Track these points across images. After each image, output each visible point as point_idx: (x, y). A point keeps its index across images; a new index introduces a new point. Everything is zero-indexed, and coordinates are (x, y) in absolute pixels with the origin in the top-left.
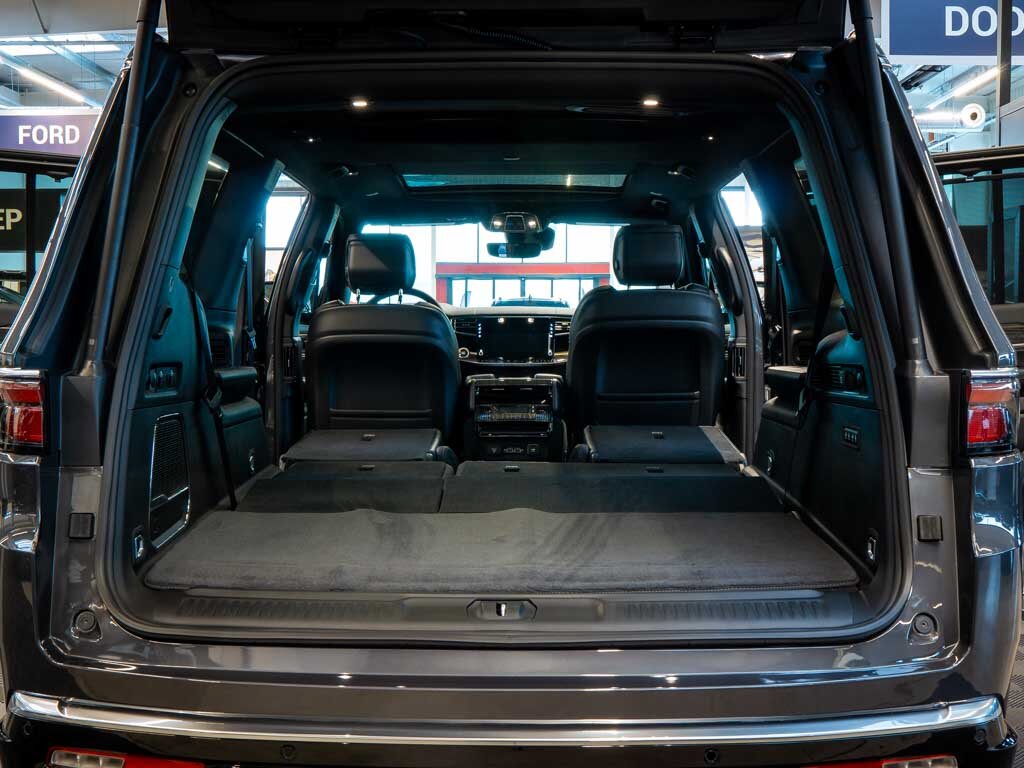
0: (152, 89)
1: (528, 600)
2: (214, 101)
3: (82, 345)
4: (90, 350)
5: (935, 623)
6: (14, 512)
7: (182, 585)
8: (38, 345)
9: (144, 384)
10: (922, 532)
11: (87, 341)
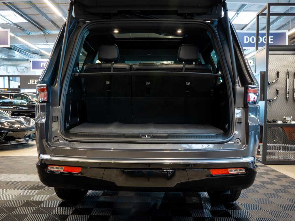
0: (71, 27)
1: (152, 135)
2: (84, 30)
3: (55, 80)
4: (57, 81)
5: (240, 140)
6: (41, 112)
7: (77, 132)
8: (46, 79)
9: (69, 90)
10: (238, 121)
11: (57, 79)
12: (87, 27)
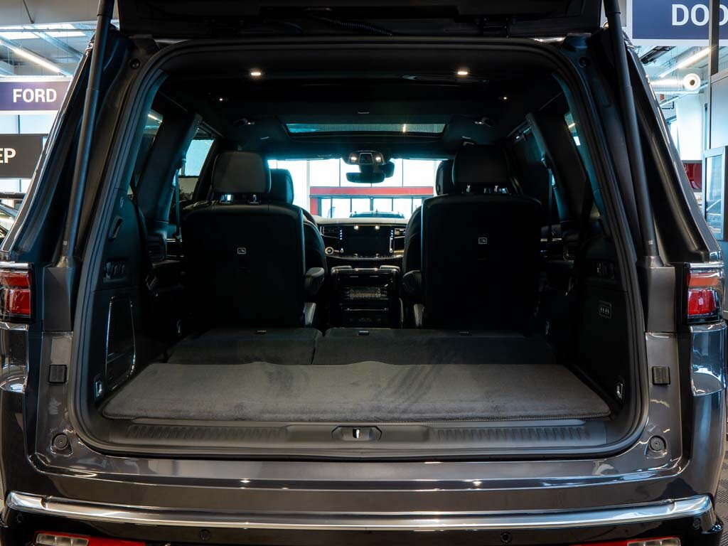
0: (108, 64)
1: (376, 427)
2: (152, 73)
3: (58, 245)
4: (64, 249)
5: (665, 443)
6: (10, 364)
7: (129, 416)
8: (27, 246)
9: (102, 273)
10: (655, 378)
11: (62, 243)
12: (159, 65)
